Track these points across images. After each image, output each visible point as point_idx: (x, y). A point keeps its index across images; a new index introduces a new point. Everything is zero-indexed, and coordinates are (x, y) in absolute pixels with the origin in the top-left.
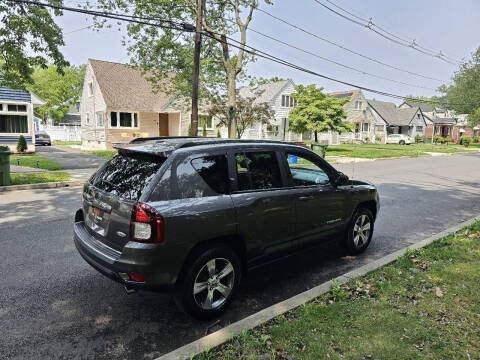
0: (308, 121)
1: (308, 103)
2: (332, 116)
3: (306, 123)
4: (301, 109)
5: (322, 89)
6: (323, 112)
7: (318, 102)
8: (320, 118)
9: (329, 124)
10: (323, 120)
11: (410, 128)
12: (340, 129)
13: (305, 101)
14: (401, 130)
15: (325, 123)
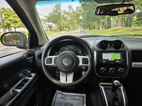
0: (11, 23)
1: (9, 16)
3: (10, 24)
4: (6, 18)
9: (21, 24)
10: (17, 23)
13: (7, 15)
15: (19, 24)
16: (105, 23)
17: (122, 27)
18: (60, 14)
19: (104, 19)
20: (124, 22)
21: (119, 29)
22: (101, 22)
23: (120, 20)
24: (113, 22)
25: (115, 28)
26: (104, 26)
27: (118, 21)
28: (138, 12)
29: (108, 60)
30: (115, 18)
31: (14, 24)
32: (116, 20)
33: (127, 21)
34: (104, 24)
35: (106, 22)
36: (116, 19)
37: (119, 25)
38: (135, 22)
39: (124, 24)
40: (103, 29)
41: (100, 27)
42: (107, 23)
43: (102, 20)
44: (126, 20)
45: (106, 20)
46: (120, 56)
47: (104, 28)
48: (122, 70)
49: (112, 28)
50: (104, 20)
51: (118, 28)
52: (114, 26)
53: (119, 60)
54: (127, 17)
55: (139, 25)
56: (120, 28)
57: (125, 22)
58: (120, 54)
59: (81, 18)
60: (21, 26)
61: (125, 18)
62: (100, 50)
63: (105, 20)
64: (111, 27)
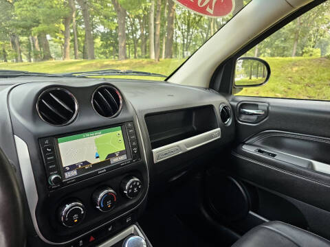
16: (34, 46)
17: (76, 58)
19: (28, 36)
20: (79, 47)
21: (71, 64)
22: (20, 43)
23: (69, 44)
24: (53, 45)
25: (61, 60)
26: (32, 54)
27: (64, 45)
28: (102, 31)
29: (86, 163)
30: (56, 37)
32: (60, 42)
33: (84, 47)
34: (32, 49)
35: (37, 44)
36: (60, 38)
37: (69, 55)
38: (100, 51)
39: (80, 53)
40: (30, 61)
41: (22, 54)
42: (40, 47)
43: (23, 39)
44: (82, 44)
45: (36, 37)
46: (122, 138)
47: (32, 60)
48: (136, 186)
49: (54, 61)
50: (30, 37)
51: (68, 60)
52: (58, 56)
53: (121, 153)
54: (83, 38)
55: (107, 58)
56: (74, 60)
57: (82, 49)
58: (120, 132)
61: (79, 38)
62: (46, 128)
63: (32, 39)
64: (51, 57)
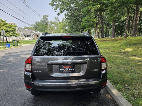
1: (1, 26)
2: (13, 31)
5: (6, 21)
6: (9, 29)
7: (6, 26)
8: (8, 31)
9: (12, 33)
10: (9, 32)
11: (30, 35)
12: (16, 35)
14: (28, 36)
15: (10, 33)
18: (47, 24)
31: (7, 33)
59: (67, 28)
60: (13, 35)
